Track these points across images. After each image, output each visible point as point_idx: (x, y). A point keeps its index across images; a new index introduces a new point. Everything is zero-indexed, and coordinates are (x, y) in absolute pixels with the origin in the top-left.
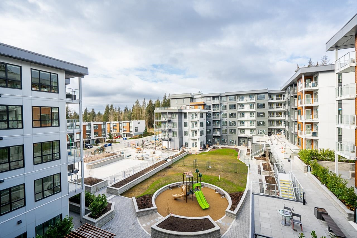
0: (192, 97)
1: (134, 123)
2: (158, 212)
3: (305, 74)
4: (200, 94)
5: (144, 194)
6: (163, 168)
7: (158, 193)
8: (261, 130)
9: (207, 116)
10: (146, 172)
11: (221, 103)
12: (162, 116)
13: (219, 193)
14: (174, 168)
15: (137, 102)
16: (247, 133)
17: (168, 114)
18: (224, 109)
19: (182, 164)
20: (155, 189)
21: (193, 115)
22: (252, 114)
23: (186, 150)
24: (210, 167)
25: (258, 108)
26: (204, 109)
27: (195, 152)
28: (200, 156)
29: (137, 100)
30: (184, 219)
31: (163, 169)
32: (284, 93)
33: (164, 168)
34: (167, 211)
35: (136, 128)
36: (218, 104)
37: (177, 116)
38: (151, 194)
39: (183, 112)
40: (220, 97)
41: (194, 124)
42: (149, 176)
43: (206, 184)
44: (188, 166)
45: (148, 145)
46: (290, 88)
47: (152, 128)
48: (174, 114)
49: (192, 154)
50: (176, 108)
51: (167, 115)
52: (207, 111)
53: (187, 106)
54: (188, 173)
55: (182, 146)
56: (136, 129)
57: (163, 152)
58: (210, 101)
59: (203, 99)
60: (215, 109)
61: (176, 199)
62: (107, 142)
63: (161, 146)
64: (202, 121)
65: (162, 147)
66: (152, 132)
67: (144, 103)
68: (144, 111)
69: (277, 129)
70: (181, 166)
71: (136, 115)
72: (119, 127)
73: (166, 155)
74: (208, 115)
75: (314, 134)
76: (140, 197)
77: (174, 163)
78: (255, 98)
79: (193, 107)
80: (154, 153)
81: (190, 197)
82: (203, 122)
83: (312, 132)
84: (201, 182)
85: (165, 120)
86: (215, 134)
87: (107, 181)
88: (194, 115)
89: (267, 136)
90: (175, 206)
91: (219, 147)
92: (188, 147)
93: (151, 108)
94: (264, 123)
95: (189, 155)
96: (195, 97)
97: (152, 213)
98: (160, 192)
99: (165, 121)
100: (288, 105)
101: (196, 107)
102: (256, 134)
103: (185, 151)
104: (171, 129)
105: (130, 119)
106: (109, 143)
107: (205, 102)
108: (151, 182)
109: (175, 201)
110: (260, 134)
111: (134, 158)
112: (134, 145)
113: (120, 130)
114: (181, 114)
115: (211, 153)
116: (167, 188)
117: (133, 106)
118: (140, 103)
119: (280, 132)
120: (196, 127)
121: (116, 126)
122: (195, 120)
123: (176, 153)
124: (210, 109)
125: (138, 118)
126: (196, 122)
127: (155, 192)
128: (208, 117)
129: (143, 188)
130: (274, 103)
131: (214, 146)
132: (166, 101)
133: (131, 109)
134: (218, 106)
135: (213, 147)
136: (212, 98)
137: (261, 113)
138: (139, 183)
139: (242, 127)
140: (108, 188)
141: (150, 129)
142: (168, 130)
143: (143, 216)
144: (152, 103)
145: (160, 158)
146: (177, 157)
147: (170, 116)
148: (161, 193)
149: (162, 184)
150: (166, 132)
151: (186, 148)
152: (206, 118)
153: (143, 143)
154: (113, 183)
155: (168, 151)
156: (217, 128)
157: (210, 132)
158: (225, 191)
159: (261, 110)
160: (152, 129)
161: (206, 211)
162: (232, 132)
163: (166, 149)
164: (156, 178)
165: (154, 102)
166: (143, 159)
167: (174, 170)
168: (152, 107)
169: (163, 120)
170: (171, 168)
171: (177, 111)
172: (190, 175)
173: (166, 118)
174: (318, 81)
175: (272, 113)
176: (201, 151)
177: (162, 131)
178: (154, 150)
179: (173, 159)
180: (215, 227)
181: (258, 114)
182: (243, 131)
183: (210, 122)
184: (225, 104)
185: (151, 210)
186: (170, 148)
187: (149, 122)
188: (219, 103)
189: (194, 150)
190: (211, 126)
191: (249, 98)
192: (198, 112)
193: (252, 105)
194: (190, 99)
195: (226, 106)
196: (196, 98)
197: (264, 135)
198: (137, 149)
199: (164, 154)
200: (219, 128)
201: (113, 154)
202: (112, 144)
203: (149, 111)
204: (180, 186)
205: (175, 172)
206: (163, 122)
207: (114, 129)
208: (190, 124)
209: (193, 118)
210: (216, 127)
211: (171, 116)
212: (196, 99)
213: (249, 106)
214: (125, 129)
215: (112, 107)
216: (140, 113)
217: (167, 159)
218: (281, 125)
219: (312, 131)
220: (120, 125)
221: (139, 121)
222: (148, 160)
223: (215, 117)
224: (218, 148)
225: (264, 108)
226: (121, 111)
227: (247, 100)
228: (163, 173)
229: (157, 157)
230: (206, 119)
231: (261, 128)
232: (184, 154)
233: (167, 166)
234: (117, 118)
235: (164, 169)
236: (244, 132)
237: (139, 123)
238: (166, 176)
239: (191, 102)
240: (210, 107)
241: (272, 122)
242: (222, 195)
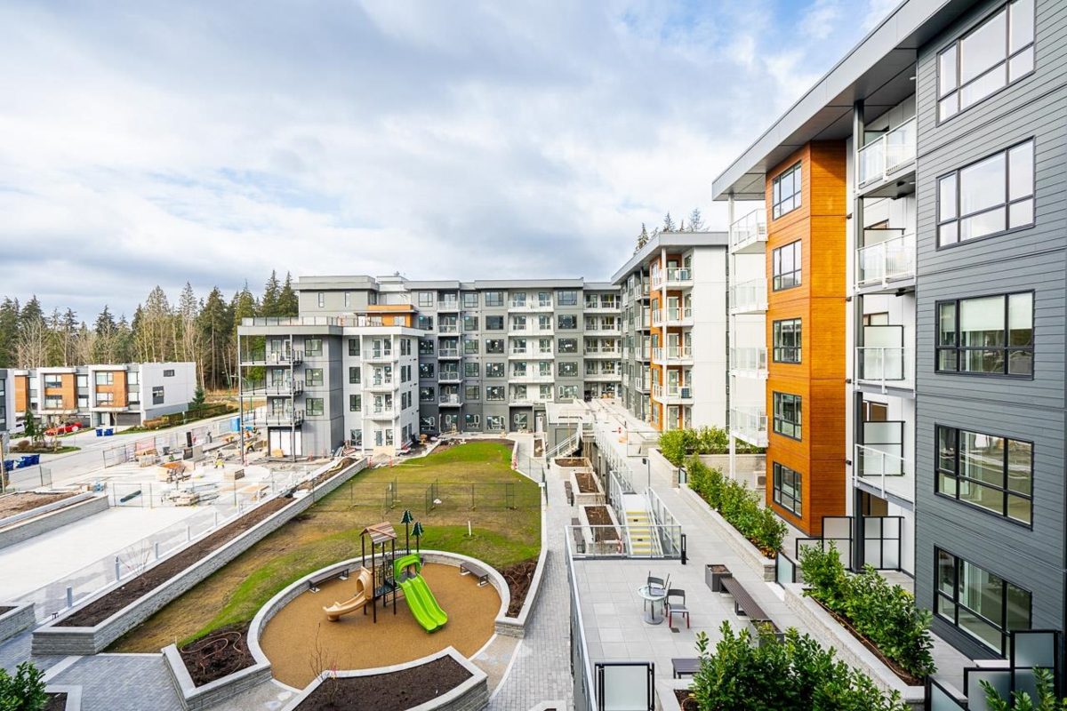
0: (374, 288)
1: (145, 375)
2: (274, 676)
3: (666, 247)
4: (399, 279)
5: (214, 627)
6: (279, 525)
7: (268, 612)
8: (567, 387)
9: (421, 348)
10: (214, 547)
11: (464, 309)
12: (268, 348)
13: (472, 575)
14: (320, 518)
15: (158, 295)
16: (533, 397)
17: (291, 340)
18: (471, 328)
19: (347, 501)
20: (255, 601)
21: (377, 345)
22: (546, 343)
23: (358, 455)
24: (437, 501)
25: (560, 327)
26: (412, 326)
27: (388, 460)
28: (402, 470)
29: (158, 289)
30: (372, 676)
31: (279, 529)
32: (619, 290)
33: (283, 522)
34: (315, 664)
35: (154, 389)
36: (455, 314)
37: (326, 347)
38: (241, 622)
39: (345, 334)
40: (459, 292)
41: (383, 373)
42: (227, 560)
43: (432, 555)
44: (368, 506)
45: (210, 450)
46: (632, 280)
47: (221, 389)
48: (315, 342)
49: (377, 467)
50: (322, 321)
51: (287, 343)
52: (421, 333)
53: (358, 315)
54: (380, 528)
55: (343, 444)
56: (154, 395)
57: (273, 470)
58: (430, 304)
59: (409, 295)
60: (446, 329)
61: (336, 619)
62: (15, 450)
63: (265, 450)
64: (407, 364)
65: (269, 454)
66: (223, 403)
67: (188, 300)
68: (190, 331)
69: (603, 383)
70: (344, 508)
71: (156, 343)
72: (76, 388)
73: (286, 479)
74: (425, 345)
75: (686, 393)
76: (196, 641)
77: (319, 503)
78: (553, 299)
79: (378, 319)
80: (239, 475)
81: (385, 603)
82: (409, 367)
83: (679, 389)
84: (421, 551)
85: (282, 359)
86: (447, 401)
87: (32, 606)
88: (382, 345)
89: (582, 401)
90: (339, 641)
91: (457, 440)
92: (362, 447)
93: (218, 318)
94: (574, 367)
95: (367, 470)
96: (383, 288)
97: (253, 685)
98: (276, 609)
99: (281, 363)
100: (630, 323)
101: (386, 320)
102: (556, 397)
103: (352, 461)
104: (302, 392)
105: (125, 356)
106: (28, 455)
107: (416, 305)
108: (237, 579)
109: (335, 626)
110: (563, 397)
111: (157, 502)
112: (149, 452)
113: (82, 402)
114: (338, 341)
115: (436, 459)
116: (301, 588)
117: (139, 310)
118: (168, 299)
119: (610, 389)
120: (389, 381)
121: (58, 384)
122: (384, 359)
123: (322, 470)
124: (431, 328)
125: (163, 354)
126: (387, 368)
127: (258, 610)
128: (423, 351)
129: (205, 606)
130: (596, 316)
131: (444, 436)
132: (278, 298)
133: (130, 320)
134: (453, 318)
135: (440, 441)
136: (435, 294)
137: (568, 342)
138: (188, 592)
139: (520, 380)
140: (37, 635)
141: (214, 393)
142: (292, 395)
143: (214, 705)
144: (220, 301)
145: (264, 492)
146: (329, 480)
147: (299, 348)
148: (279, 611)
149: (280, 577)
150: (283, 403)
151: (357, 450)
152: (419, 353)
153: (190, 444)
154: (65, 612)
155: (293, 465)
156: (451, 385)
157: (429, 397)
158: (490, 564)
159: (568, 334)
160: (223, 392)
161: (440, 635)
162: (493, 394)
163: (285, 459)
164: (257, 562)
165: (228, 298)
166: (196, 501)
167: (320, 527)
168: (219, 315)
169: (272, 359)
170: (309, 519)
171: (326, 332)
172: (386, 532)
173: (285, 355)
174: (692, 268)
175: (591, 342)
176: (404, 454)
177: (269, 398)
178: (239, 467)
179: (316, 488)
180: (472, 675)
181: (561, 343)
182: (523, 390)
183: (431, 368)
184: (474, 315)
185: (250, 675)
186: (298, 452)
187: (210, 368)
188: (457, 310)
189: (383, 455)
190: (435, 379)
191: (536, 301)
192: (396, 336)
193: (544, 319)
194: (366, 293)
195: (476, 319)
196: (385, 293)
197: (575, 400)
198: (166, 469)
199: (278, 475)
200: (457, 385)
201: (51, 497)
202: (43, 457)
203: (208, 330)
204: (347, 575)
205: (325, 531)
206: (272, 368)
207: (48, 397)
208: (368, 374)
209: (377, 354)
210: (449, 381)
211: (303, 346)
212: (388, 295)
213: (537, 320)
214: (102, 397)
215: (33, 309)
216: (174, 336)
217: (293, 490)
218: (613, 372)
219: (681, 385)
220: (80, 379)
221: (169, 366)
222: (216, 501)
223: (446, 352)
224: (457, 442)
225: (575, 327)
226: (80, 326)
227: (531, 304)
228: (279, 542)
229: (256, 488)
230: (419, 358)
231: (568, 380)
232: (352, 469)
233: (294, 516)
234: (61, 354)
235: (284, 525)
236: (525, 392)
237: (169, 373)
238: (292, 550)
239: (369, 304)
240: (430, 320)
241: (593, 365)
242: (481, 579)
